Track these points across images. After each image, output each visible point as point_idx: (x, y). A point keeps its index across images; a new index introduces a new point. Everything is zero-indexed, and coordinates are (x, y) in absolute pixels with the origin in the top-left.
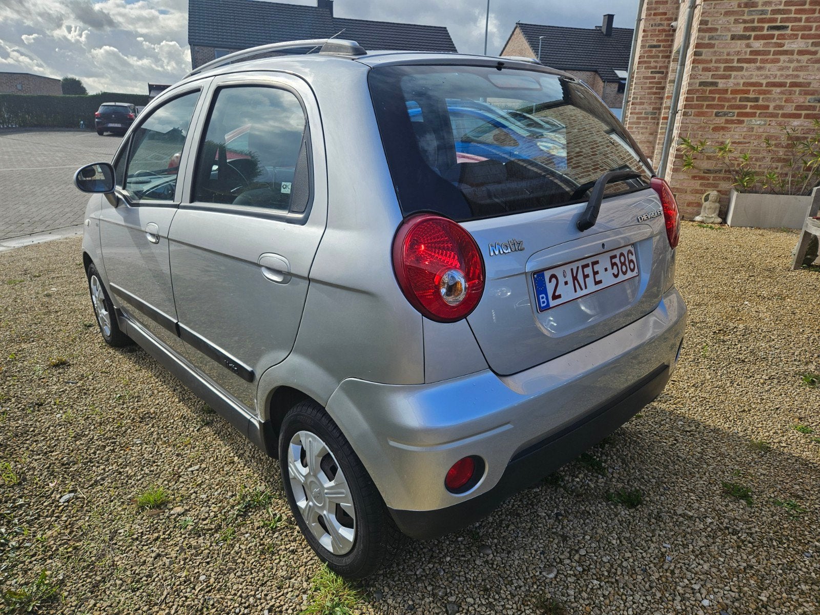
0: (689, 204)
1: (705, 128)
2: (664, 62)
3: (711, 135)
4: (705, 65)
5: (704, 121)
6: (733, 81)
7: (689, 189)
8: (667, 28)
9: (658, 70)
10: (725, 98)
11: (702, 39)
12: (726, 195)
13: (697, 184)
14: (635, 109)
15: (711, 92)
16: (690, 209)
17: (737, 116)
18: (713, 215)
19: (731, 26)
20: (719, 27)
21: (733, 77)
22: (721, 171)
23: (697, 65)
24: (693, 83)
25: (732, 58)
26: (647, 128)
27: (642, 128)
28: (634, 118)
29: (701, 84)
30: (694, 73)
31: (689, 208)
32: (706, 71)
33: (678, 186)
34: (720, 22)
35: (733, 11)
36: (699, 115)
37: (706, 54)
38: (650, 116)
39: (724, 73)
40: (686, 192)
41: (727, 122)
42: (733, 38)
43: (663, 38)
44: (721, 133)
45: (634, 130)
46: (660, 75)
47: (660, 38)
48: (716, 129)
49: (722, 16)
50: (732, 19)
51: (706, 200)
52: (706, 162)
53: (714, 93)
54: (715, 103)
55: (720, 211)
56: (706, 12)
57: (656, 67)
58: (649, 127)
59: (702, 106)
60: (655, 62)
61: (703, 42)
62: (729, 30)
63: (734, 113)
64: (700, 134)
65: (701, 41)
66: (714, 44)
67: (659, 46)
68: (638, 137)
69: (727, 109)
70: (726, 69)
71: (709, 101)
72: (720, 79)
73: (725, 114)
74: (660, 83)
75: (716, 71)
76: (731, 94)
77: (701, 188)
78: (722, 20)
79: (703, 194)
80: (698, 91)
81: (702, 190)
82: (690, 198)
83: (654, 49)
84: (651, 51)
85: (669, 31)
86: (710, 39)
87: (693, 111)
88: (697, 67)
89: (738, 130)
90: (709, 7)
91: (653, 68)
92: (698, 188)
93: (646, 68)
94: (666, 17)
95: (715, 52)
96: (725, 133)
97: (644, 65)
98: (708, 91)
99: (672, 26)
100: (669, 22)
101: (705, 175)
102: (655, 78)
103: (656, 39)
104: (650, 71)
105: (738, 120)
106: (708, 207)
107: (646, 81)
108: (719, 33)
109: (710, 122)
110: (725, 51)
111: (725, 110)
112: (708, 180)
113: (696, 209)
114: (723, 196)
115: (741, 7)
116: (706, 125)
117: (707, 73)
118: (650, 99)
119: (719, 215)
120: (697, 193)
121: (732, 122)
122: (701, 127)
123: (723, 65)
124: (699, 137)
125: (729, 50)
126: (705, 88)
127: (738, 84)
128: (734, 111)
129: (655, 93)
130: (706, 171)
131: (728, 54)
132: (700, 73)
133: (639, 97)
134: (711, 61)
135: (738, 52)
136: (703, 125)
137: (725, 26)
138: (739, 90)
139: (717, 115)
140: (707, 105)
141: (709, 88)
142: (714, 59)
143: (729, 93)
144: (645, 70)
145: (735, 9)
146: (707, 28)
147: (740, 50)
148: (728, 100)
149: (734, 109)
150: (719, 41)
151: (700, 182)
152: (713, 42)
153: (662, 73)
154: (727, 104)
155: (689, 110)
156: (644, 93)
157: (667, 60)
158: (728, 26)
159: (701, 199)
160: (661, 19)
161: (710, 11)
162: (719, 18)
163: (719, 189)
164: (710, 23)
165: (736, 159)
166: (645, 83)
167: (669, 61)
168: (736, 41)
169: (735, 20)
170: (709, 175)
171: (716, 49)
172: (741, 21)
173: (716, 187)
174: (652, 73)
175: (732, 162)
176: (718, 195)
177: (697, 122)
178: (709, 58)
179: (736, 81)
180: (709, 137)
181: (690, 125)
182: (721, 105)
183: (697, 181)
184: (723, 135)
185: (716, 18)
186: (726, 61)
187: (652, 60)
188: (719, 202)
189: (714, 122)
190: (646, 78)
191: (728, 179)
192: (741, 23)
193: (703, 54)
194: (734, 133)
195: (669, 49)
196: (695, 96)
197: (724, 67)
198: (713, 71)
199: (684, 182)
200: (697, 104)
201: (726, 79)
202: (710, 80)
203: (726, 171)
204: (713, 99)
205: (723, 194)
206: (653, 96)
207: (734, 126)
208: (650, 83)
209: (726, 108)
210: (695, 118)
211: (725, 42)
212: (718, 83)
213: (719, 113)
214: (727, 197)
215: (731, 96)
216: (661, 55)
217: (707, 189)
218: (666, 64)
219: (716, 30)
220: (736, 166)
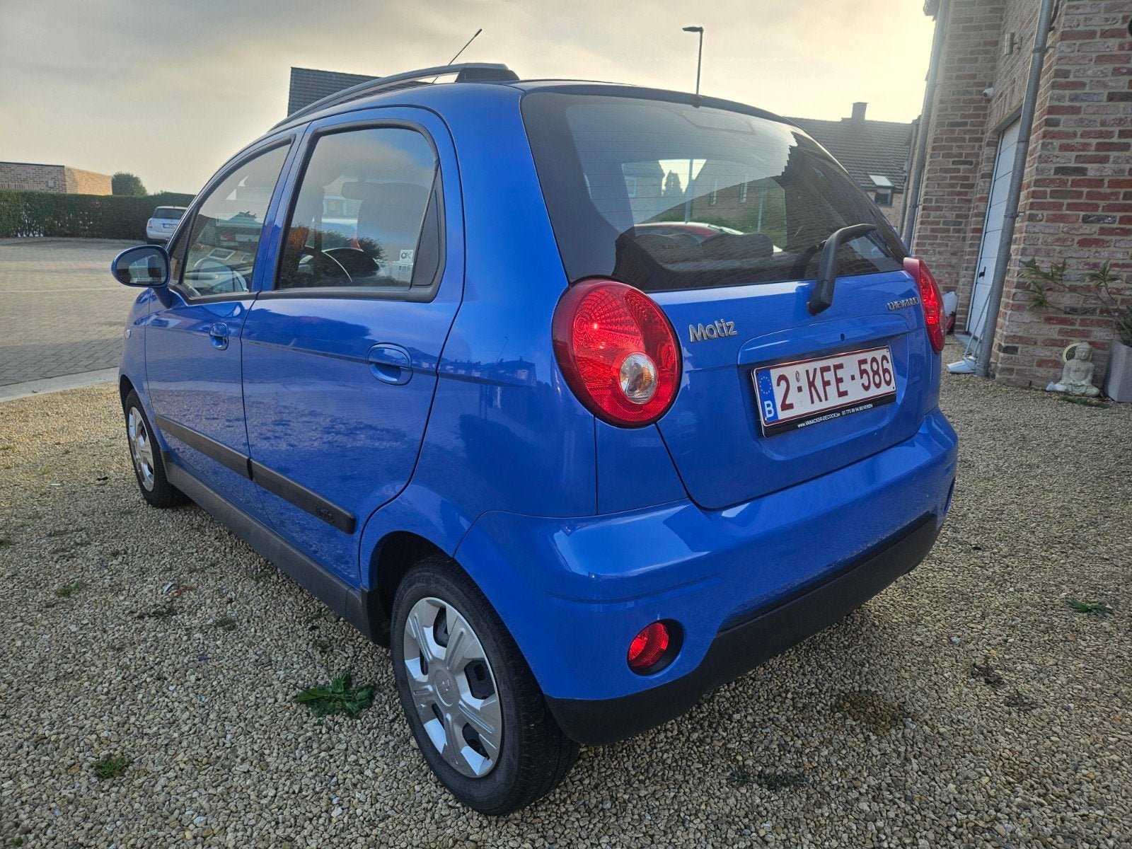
0: (1041, 363)
1: (1065, 240)
2: (973, 147)
3: (1076, 252)
4: (1064, 141)
5: (1065, 229)
6: (1113, 166)
7: (1040, 339)
8: (977, 97)
9: (963, 159)
10: (1099, 193)
11: (1058, 100)
12: (1104, 349)
13: (1053, 331)
14: (928, 216)
15: (1074, 183)
16: (1042, 372)
17: (1120, 222)
18: (1083, 382)
19: (1107, 79)
20: (1087, 80)
21: (1111, 160)
22: (1095, 310)
23: (1050, 141)
24: (1044, 169)
25: (1110, 129)
26: (947, 245)
27: (940, 245)
28: (926, 229)
29: (1059, 170)
30: (1047, 153)
31: (1041, 370)
32: (1066, 150)
33: (1020, 334)
34: (1089, 73)
35: (1112, 56)
36: (1054, 219)
37: (1066, 123)
38: (952, 228)
39: (1097, 153)
40: (1035, 343)
41: (1103, 231)
42: (1111, 97)
43: (971, 112)
44: (1093, 249)
45: (927, 247)
46: (967, 166)
47: (966, 113)
48: (1084, 243)
49: (1093, 63)
50: (1110, 67)
51: (1071, 356)
52: (1068, 295)
53: (1080, 186)
54: (1082, 201)
55: (1094, 376)
56: (1066, 57)
57: (960, 155)
58: (950, 243)
59: (1061, 205)
60: (959, 147)
61: (1061, 104)
62: (1105, 86)
63: (1114, 217)
64: (1058, 251)
65: (1056, 103)
66: (1080, 108)
67: (965, 124)
68: (933, 259)
69: (1103, 211)
70: (1100, 147)
71: (1072, 198)
72: (1090, 163)
73: (1099, 219)
74: (967, 178)
75: (1082, 150)
76: (1109, 187)
77: (1062, 338)
78: (1093, 70)
79: (1064, 346)
80: (1053, 181)
81: (1062, 340)
82: (1044, 353)
83: (957, 129)
84: (953, 132)
85: (980, 101)
86: (1071, 100)
87: (1045, 213)
88: (1052, 143)
89: (1122, 244)
90: (1069, 50)
91: (956, 157)
92: (1056, 336)
93: (946, 156)
94: (975, 81)
95: (1082, 120)
96: (1099, 250)
97: (942, 152)
98: (1070, 183)
99: (985, 94)
100: (981, 89)
101: (1067, 316)
102: (958, 170)
103: (959, 113)
104: (951, 160)
105: (1122, 229)
106: (1074, 367)
107: (945, 175)
108: (1087, 90)
109: (1074, 231)
110: (1099, 118)
111: (1100, 212)
112: (1073, 324)
113: (1052, 371)
114: (1099, 352)
115: (1123, 49)
116: (1067, 236)
117: (1067, 154)
118: (952, 201)
119: (1094, 382)
120: (1053, 345)
121: (1112, 232)
122: (1058, 239)
123: (1094, 142)
124: (1056, 255)
125: (1104, 117)
126: (1064, 177)
127: (1121, 171)
128: (1114, 214)
129: (960, 194)
130: (1068, 310)
131: (1103, 124)
132: (1057, 153)
133: (934, 198)
134: (1075, 135)
135: (1121, 120)
136: (1062, 235)
137: (1097, 79)
138: (1123, 181)
139: (1086, 220)
140: (1069, 205)
141: (1071, 178)
142: (1079, 131)
143: (1106, 184)
144: (943, 160)
145: (1114, 53)
146: (1067, 82)
147: (1123, 116)
148: (1105, 197)
149: (1114, 211)
150: (1088, 103)
151: (1058, 327)
152: (1077, 104)
153: (971, 163)
154: (1102, 203)
155: (1039, 212)
156: (941, 194)
157: (977, 145)
158: (1103, 79)
159: (1061, 355)
160: (968, 84)
161: (1072, 55)
162: (1087, 67)
163: (1092, 339)
164: (1071, 75)
165: (1119, 291)
166: (944, 178)
167: (981, 146)
168: (1117, 103)
169: (1115, 69)
170: (1075, 317)
171: (1082, 116)
172: (1125, 71)
173: (1086, 337)
174: (954, 163)
175: (1113, 296)
176: (1090, 351)
177: (1052, 231)
178: (1071, 130)
179: (1116, 167)
180: (1074, 255)
181: (1041, 236)
182: (1093, 204)
183: (1053, 326)
184: (1097, 252)
185: (1084, 66)
186: (1100, 135)
187: (954, 144)
188: (1093, 360)
189: (1081, 231)
190: (946, 171)
191: (1108, 324)
192: (1124, 74)
193: (1061, 124)
194: (1115, 249)
195: (980, 128)
196: (1048, 190)
197: (1097, 143)
198: (1079, 150)
199: (1031, 328)
200: (1051, 203)
201: (1100, 163)
202: (1073, 165)
203: (1102, 312)
204: (1079, 195)
205: (1098, 348)
206: (957, 198)
207: (1114, 238)
208: (951, 178)
209: (1100, 209)
210: (1048, 224)
211: (1097, 104)
212: (1086, 169)
213: (1090, 217)
214: (1106, 352)
215: (1109, 191)
216: (967, 137)
217: (1070, 338)
218: (976, 150)
219: (1083, 85)
220: (1119, 303)
